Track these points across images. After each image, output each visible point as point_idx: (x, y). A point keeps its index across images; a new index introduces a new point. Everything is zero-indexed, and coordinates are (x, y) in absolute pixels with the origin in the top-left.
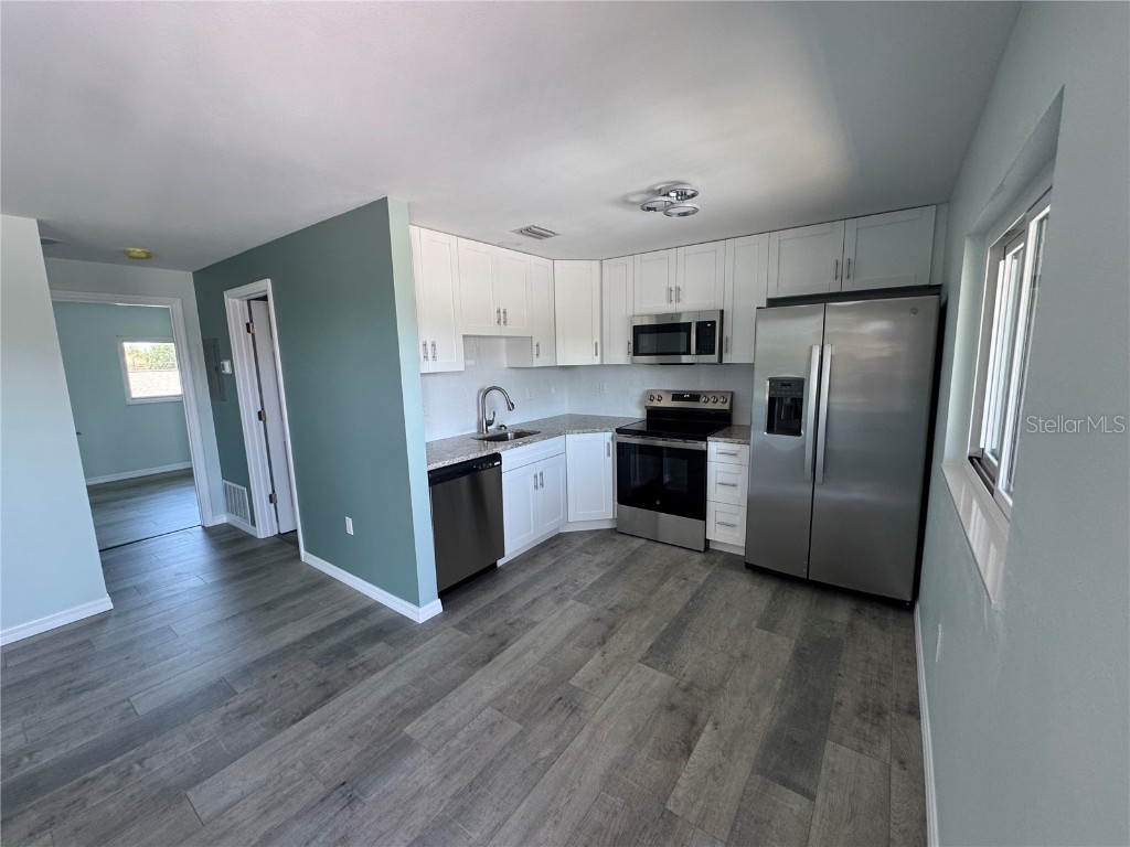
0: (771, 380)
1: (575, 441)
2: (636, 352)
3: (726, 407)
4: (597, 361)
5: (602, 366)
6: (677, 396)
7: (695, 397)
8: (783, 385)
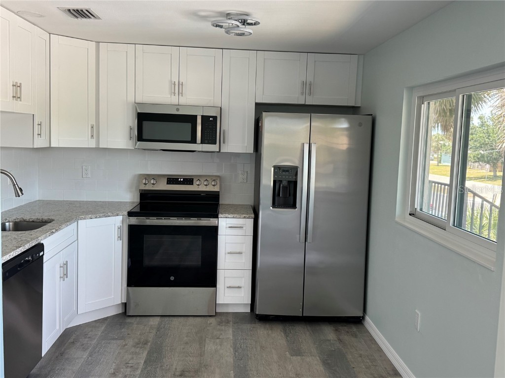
0: (275, 167)
1: (87, 226)
2: (140, 138)
3: (216, 189)
4: (92, 144)
5: (98, 150)
6: (172, 180)
7: (189, 181)
8: (284, 171)
